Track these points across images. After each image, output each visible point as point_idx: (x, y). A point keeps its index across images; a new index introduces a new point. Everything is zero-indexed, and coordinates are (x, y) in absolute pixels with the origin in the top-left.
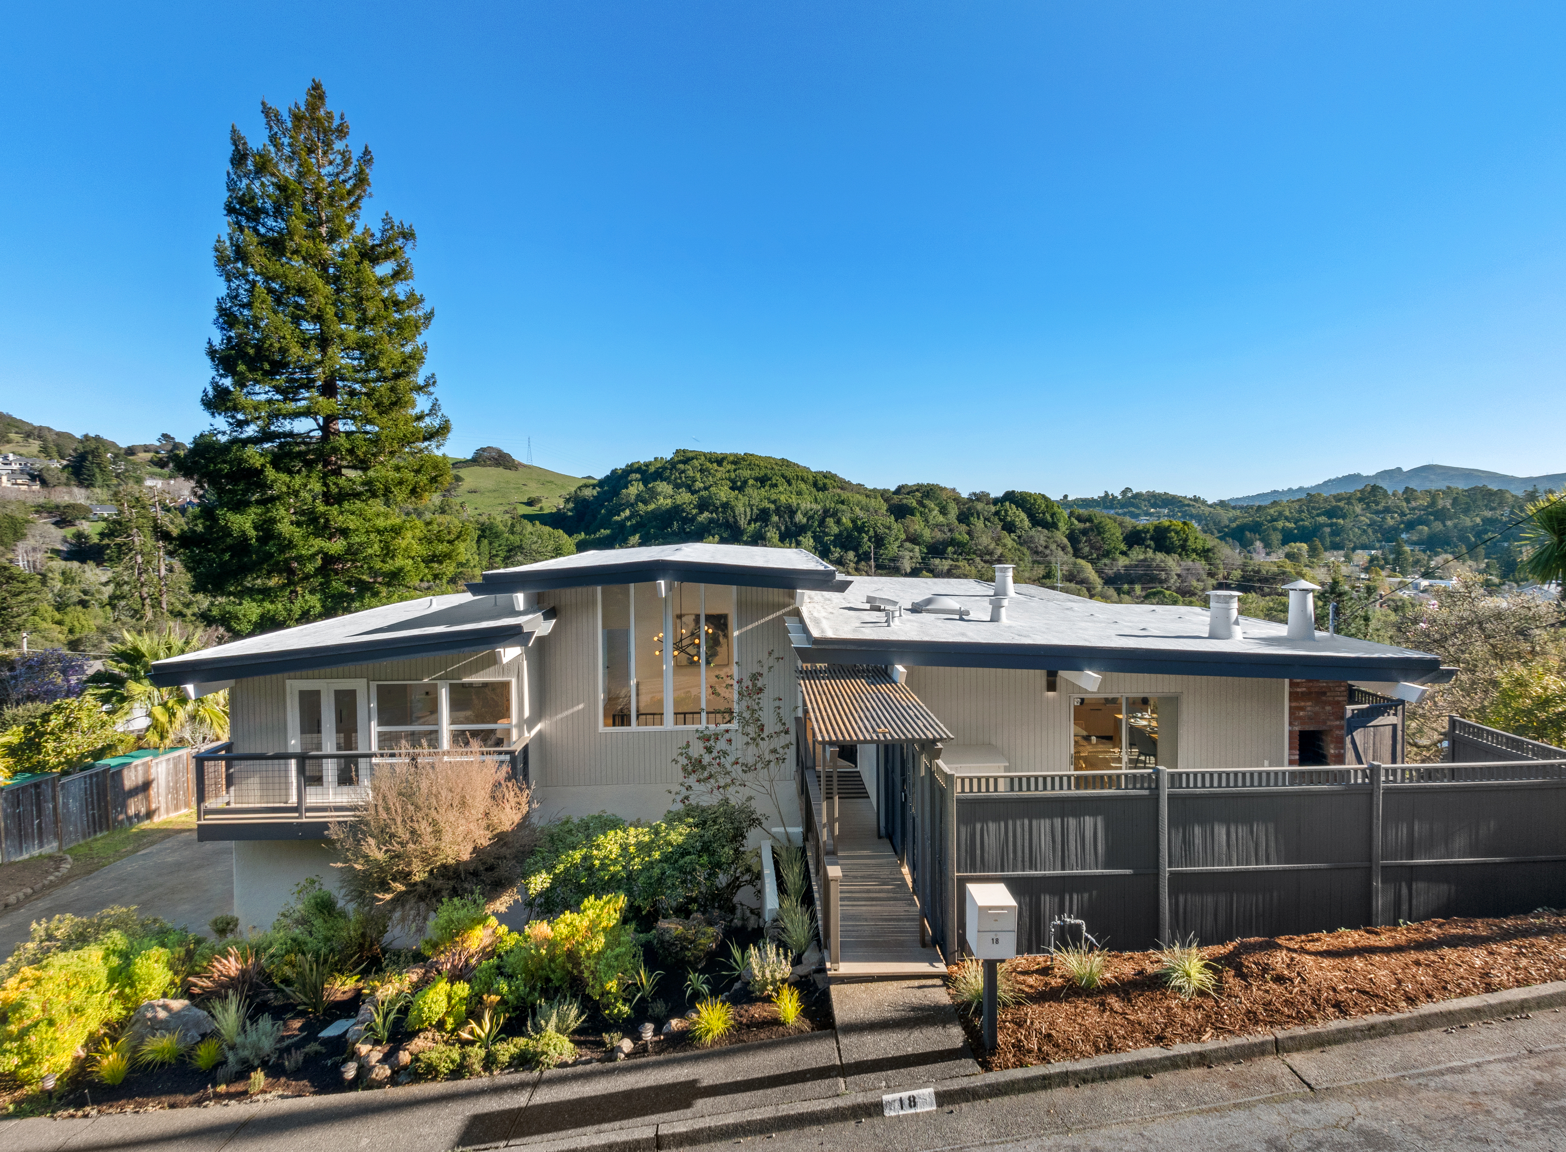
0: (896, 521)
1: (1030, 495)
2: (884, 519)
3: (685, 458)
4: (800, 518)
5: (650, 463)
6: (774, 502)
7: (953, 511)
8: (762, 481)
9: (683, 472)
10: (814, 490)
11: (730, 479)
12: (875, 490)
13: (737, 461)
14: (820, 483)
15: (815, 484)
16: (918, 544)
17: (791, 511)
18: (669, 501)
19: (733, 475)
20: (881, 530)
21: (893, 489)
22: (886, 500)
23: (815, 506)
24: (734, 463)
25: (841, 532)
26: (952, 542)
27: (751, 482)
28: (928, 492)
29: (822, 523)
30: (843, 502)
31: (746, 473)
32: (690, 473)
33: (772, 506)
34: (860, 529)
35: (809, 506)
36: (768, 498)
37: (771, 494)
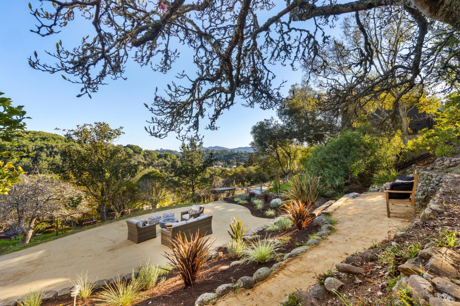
1: (134, 146)
4: (55, 149)
6: (46, 145)
8: (44, 139)
13: (35, 133)
17: (53, 148)
19: (31, 137)
24: (33, 133)
27: (39, 139)
31: (38, 136)
36: (43, 144)
37: (46, 143)
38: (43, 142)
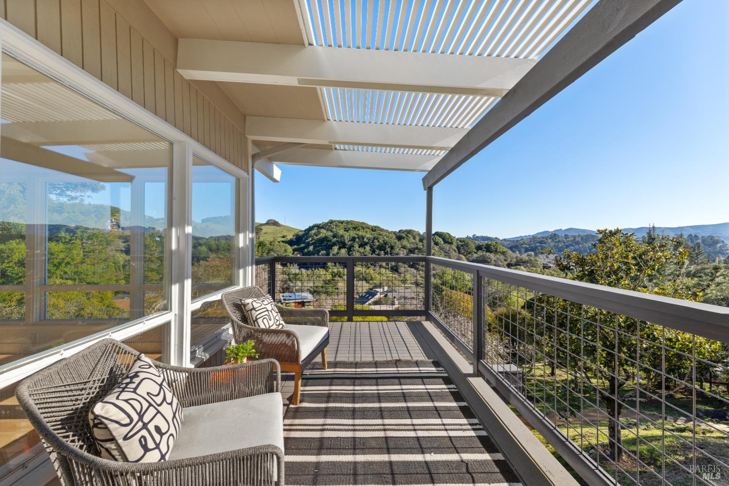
0: (398, 241)
1: (443, 233)
2: (393, 240)
3: (331, 222)
4: (365, 240)
5: (321, 224)
6: (357, 235)
7: (418, 238)
8: (355, 228)
9: (330, 226)
10: (371, 231)
11: (344, 228)
12: (392, 232)
13: (348, 222)
14: (374, 229)
15: (372, 230)
16: (406, 249)
17: (363, 238)
18: (324, 235)
19: (345, 227)
20: (393, 244)
21: (398, 231)
22: (395, 235)
23: (371, 236)
24: (346, 223)
25: (379, 245)
26: (417, 248)
27: (351, 229)
28: (409, 232)
29: (373, 242)
30: (380, 235)
31: (350, 226)
32: (332, 226)
33: (357, 236)
34: (386, 244)
35: (369, 236)
36: (356, 234)
37: (357, 233)
38: (355, 232)
